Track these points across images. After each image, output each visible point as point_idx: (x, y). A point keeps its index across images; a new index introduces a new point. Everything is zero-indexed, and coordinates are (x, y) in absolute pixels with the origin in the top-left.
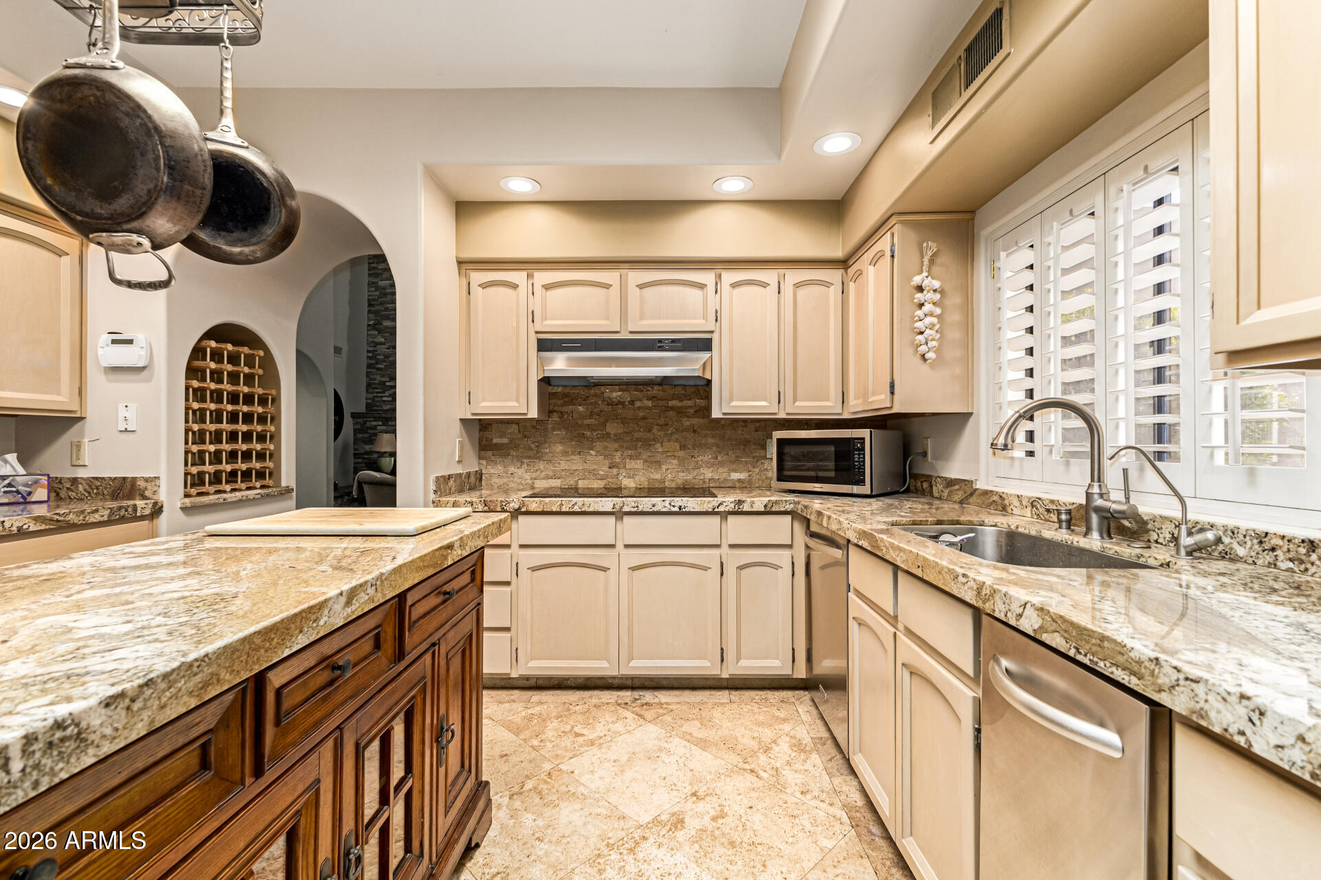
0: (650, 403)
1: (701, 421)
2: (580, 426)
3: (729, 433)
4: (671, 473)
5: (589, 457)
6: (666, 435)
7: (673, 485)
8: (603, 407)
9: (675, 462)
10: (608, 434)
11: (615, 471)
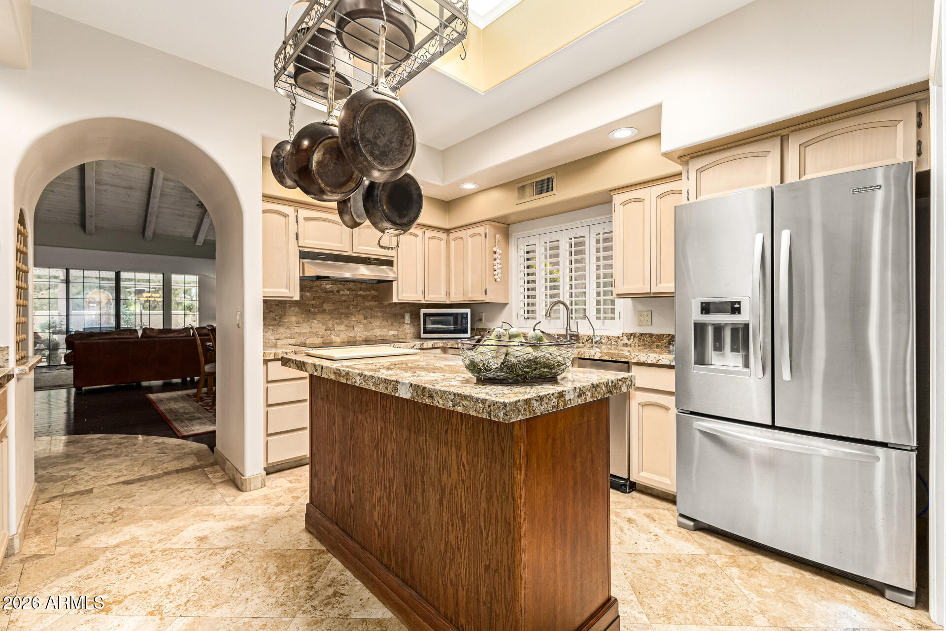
0: (348, 292)
1: (375, 303)
2: (308, 305)
3: (388, 310)
4: (360, 332)
5: (313, 324)
6: (357, 311)
7: (361, 339)
8: (321, 293)
9: (362, 326)
10: (325, 310)
11: (328, 332)
